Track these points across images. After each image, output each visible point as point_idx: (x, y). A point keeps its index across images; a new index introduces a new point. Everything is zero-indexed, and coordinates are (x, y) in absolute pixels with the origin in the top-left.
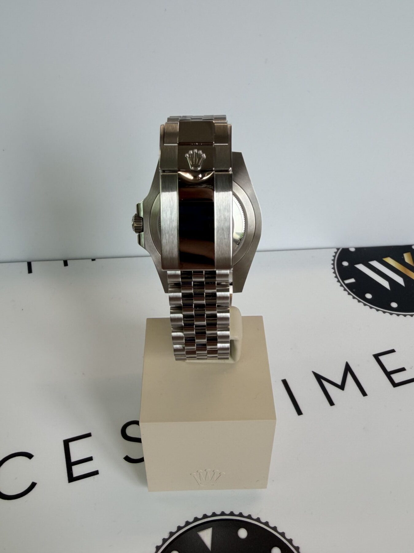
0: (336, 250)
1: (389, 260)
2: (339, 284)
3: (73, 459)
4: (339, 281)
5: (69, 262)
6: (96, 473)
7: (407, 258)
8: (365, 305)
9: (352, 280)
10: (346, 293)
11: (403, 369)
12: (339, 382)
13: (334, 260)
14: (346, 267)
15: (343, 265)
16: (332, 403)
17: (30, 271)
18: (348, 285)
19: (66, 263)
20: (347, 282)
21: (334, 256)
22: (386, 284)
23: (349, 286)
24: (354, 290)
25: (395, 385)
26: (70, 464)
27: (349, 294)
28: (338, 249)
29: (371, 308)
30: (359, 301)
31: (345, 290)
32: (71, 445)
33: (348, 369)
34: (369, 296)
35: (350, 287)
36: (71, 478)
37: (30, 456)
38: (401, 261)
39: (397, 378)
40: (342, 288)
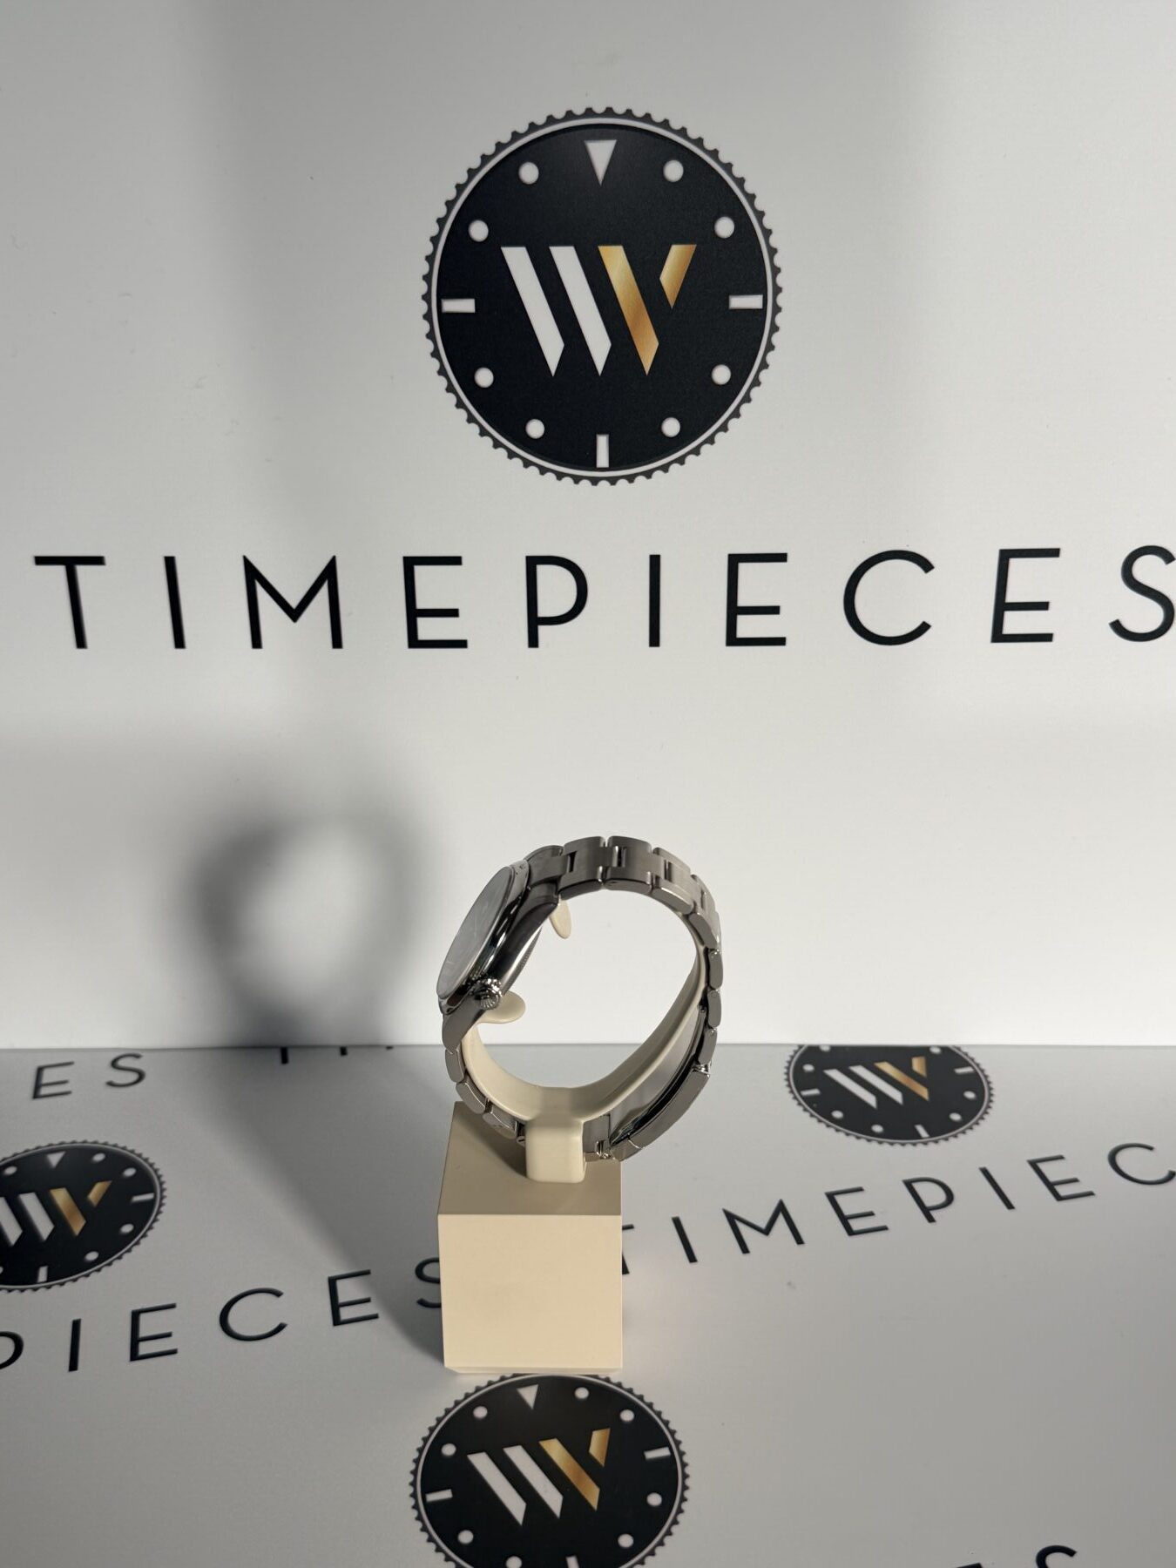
0: (796, 1048)
1: (886, 1067)
3: (342, 1299)
4: (792, 1092)
5: (349, 1051)
6: (375, 1317)
7: (918, 1065)
9: (815, 1092)
11: (871, 1214)
12: (763, 1225)
13: (790, 1063)
14: (809, 1074)
15: (802, 1070)
16: (745, 1250)
17: (285, 1059)
19: (343, 1051)
21: (792, 1057)
22: (871, 1100)
23: (806, 1099)
24: (815, 1105)
25: (850, 1232)
26: (336, 1305)
27: (805, 1110)
28: (800, 1047)
29: (837, 1130)
30: (820, 1121)
31: (800, 1104)
32: (340, 1283)
33: (781, 1209)
34: (838, 1114)
35: (809, 1100)
36: (337, 1321)
37: (277, 1294)
38: (907, 1069)
39: (856, 1225)
40: (796, 1102)
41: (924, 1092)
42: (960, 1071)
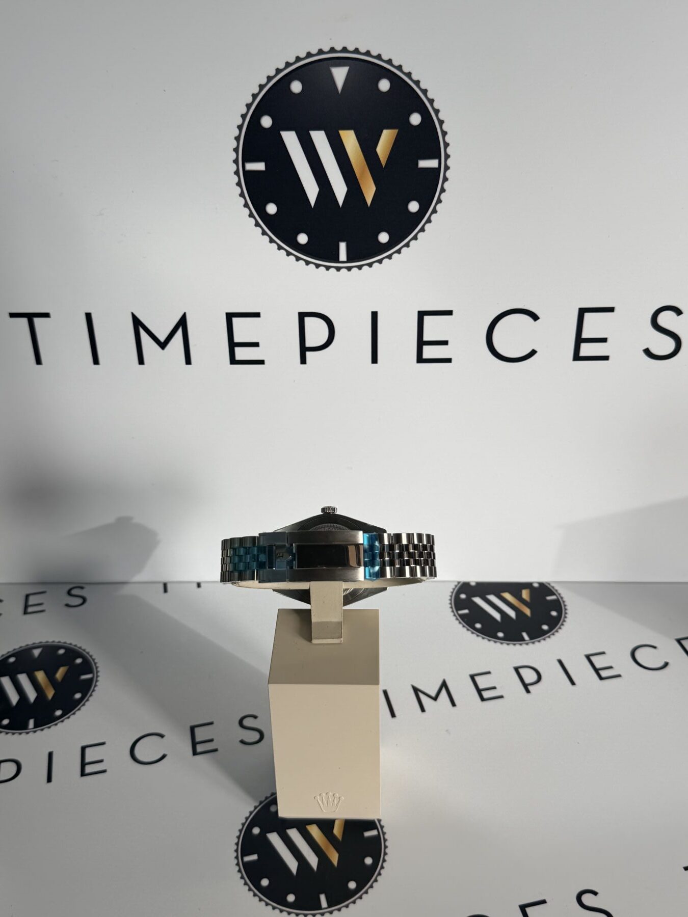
0: (456, 584)
1: (507, 596)
2: (452, 614)
3: (198, 739)
4: (453, 611)
5: (203, 585)
6: (216, 750)
7: (525, 594)
9: (466, 611)
10: (457, 622)
11: (494, 688)
13: (452, 593)
14: (463, 600)
15: (459, 597)
16: (423, 710)
18: (461, 616)
19: (199, 586)
20: (461, 612)
21: (454, 590)
22: (498, 616)
24: (466, 620)
27: (460, 623)
28: (459, 583)
29: (478, 636)
30: (468, 630)
31: (457, 619)
33: (444, 685)
34: (478, 626)
35: (463, 618)
36: (195, 753)
38: (519, 597)
41: (528, 612)
42: (549, 598)
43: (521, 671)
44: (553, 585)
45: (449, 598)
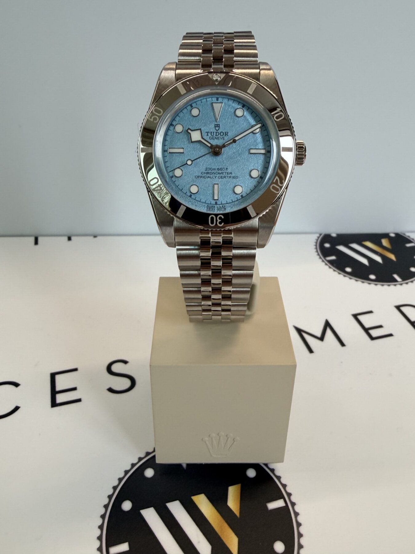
0: (318, 235)
1: (369, 244)
2: (321, 260)
3: (58, 388)
4: (320, 258)
5: (73, 238)
6: (79, 400)
7: (385, 242)
8: (345, 276)
9: (333, 258)
10: (327, 267)
11: (381, 327)
12: (319, 334)
13: (316, 243)
14: (327, 248)
15: (324, 247)
16: (311, 351)
17: (36, 242)
18: (329, 262)
19: (69, 239)
20: (329, 258)
21: (317, 240)
22: (365, 261)
24: (335, 265)
25: (372, 338)
26: (54, 393)
27: (330, 267)
28: (320, 235)
30: (339, 273)
31: (326, 264)
32: (58, 377)
33: (327, 325)
34: (348, 270)
35: (331, 262)
36: (54, 404)
37: (16, 385)
38: (380, 245)
39: (374, 333)
40: (324, 264)
41: (392, 257)
42: (408, 245)
43: (404, 309)
44: (407, 234)
45: (315, 247)
